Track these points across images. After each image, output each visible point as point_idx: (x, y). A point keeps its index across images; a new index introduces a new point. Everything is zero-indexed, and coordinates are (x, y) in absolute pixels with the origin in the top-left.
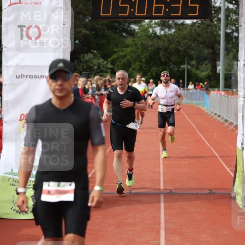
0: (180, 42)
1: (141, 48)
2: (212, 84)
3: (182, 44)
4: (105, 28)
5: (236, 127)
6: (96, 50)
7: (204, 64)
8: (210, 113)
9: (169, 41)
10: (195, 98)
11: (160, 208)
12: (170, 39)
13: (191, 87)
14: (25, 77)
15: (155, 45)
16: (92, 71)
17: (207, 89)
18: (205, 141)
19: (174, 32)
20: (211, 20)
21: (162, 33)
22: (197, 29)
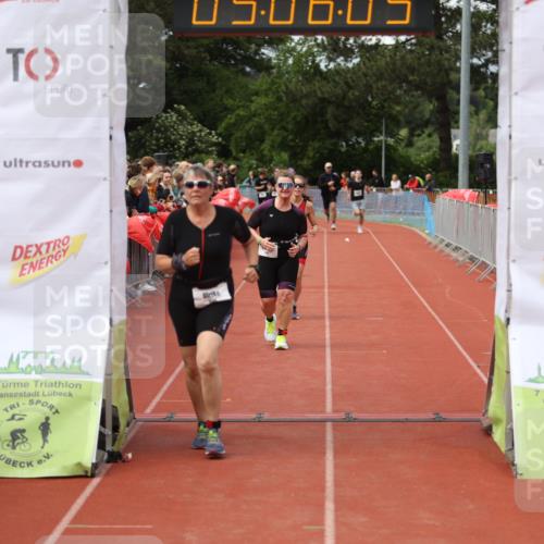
0: (371, 86)
1: (284, 99)
2: (441, 179)
3: (375, 91)
4: (203, 55)
5: (493, 272)
6: (185, 105)
7: (424, 135)
8: (435, 242)
9: (347, 83)
10: (405, 209)
11: (324, 453)
12: (350, 80)
13: (395, 184)
14: (24, 165)
15: (315, 91)
16: (175, 149)
17: (429, 190)
18: (426, 304)
19: (358, 64)
20: (440, 37)
21: (332, 65)
22: (408, 56)
